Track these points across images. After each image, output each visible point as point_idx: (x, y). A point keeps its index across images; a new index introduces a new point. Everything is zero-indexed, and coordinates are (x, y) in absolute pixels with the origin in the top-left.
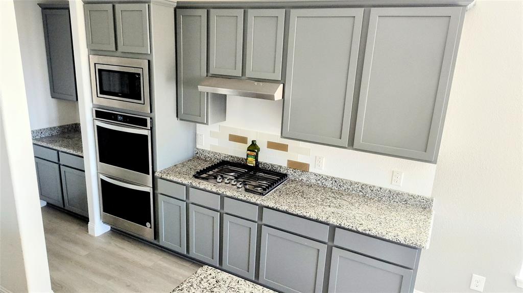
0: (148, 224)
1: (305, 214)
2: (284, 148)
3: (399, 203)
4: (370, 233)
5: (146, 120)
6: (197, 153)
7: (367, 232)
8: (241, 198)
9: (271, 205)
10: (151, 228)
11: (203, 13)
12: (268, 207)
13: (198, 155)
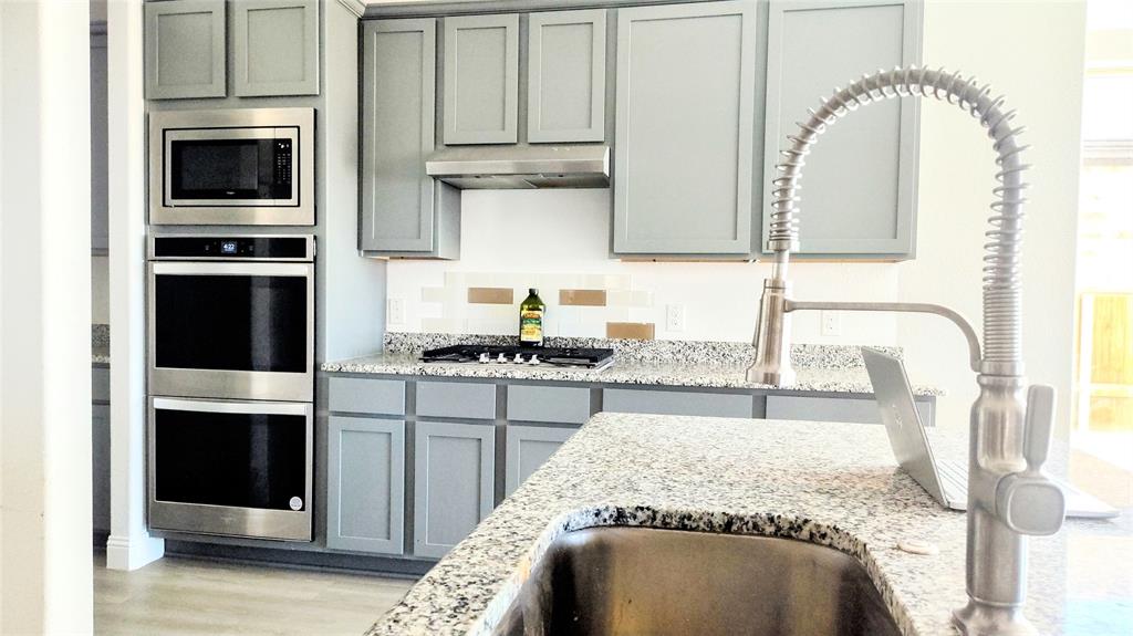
0: (295, 502)
1: (700, 381)
2: (595, 298)
3: (842, 367)
4: (837, 388)
5: (303, 241)
6: (389, 343)
7: (832, 389)
8: (549, 378)
9: (622, 377)
10: (303, 509)
11: (428, 25)
12: (615, 385)
13: (392, 347)
